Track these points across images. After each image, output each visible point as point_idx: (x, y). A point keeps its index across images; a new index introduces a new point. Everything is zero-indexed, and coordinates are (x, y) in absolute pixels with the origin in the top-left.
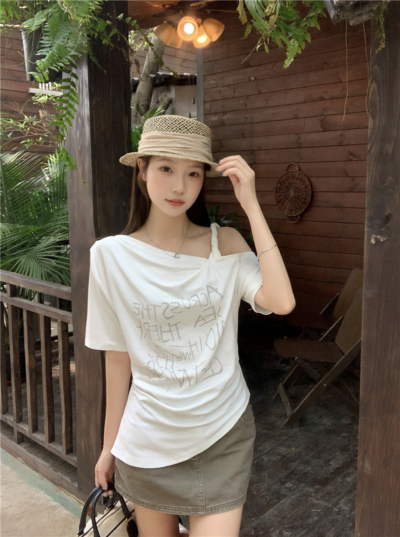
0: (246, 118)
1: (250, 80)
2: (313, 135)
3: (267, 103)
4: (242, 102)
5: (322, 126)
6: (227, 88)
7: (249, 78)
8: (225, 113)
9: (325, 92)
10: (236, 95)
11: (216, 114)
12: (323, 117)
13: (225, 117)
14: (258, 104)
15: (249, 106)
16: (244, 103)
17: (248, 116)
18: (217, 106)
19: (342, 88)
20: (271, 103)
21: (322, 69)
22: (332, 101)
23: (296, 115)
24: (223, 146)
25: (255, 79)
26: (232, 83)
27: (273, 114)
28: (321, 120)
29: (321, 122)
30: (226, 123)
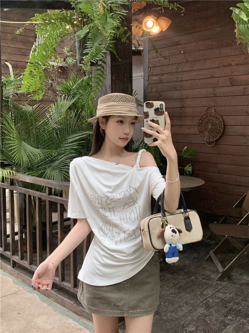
0: (178, 78)
1: (180, 53)
2: (224, 89)
3: (193, 68)
4: (175, 67)
5: (231, 83)
6: (164, 59)
7: (180, 52)
8: (163, 74)
9: (233, 61)
10: (171, 63)
11: (156, 75)
12: (231, 77)
13: (163, 77)
14: (186, 69)
15: (180, 70)
16: (176, 68)
17: (179, 76)
18: (158, 70)
19: (244, 58)
20: (195, 68)
21: (231, 45)
22: (238, 66)
23: (212, 76)
24: (161, 96)
25: (184, 52)
26: (168, 55)
27: (196, 75)
28: (230, 79)
29: (230, 80)
30: (164, 81)
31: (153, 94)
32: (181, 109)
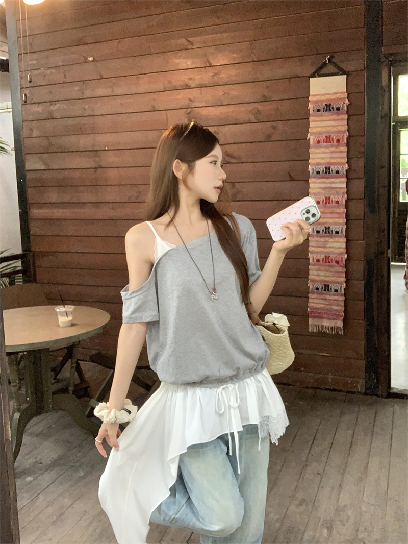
0: (85, 109)
1: (86, 61)
3: (113, 91)
4: (76, 89)
6: (53, 71)
7: (86, 59)
8: (52, 102)
9: (192, 79)
10: (68, 80)
11: (39, 103)
12: (189, 110)
13: (54, 108)
14: (100, 92)
15: (88, 93)
16: (79, 90)
17: (86, 107)
18: (42, 94)
19: (212, 74)
20: (118, 91)
21: (186, 49)
22: (201, 90)
23: (154, 107)
24: (52, 145)
25: (94, 59)
26: (61, 64)
27: (121, 104)
28: (188, 114)
29: (188, 116)
30: (56, 115)
31: (35, 140)
32: (96, 171)
